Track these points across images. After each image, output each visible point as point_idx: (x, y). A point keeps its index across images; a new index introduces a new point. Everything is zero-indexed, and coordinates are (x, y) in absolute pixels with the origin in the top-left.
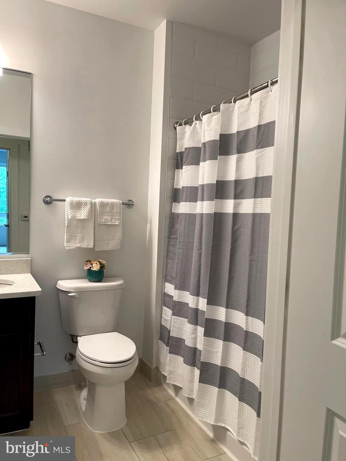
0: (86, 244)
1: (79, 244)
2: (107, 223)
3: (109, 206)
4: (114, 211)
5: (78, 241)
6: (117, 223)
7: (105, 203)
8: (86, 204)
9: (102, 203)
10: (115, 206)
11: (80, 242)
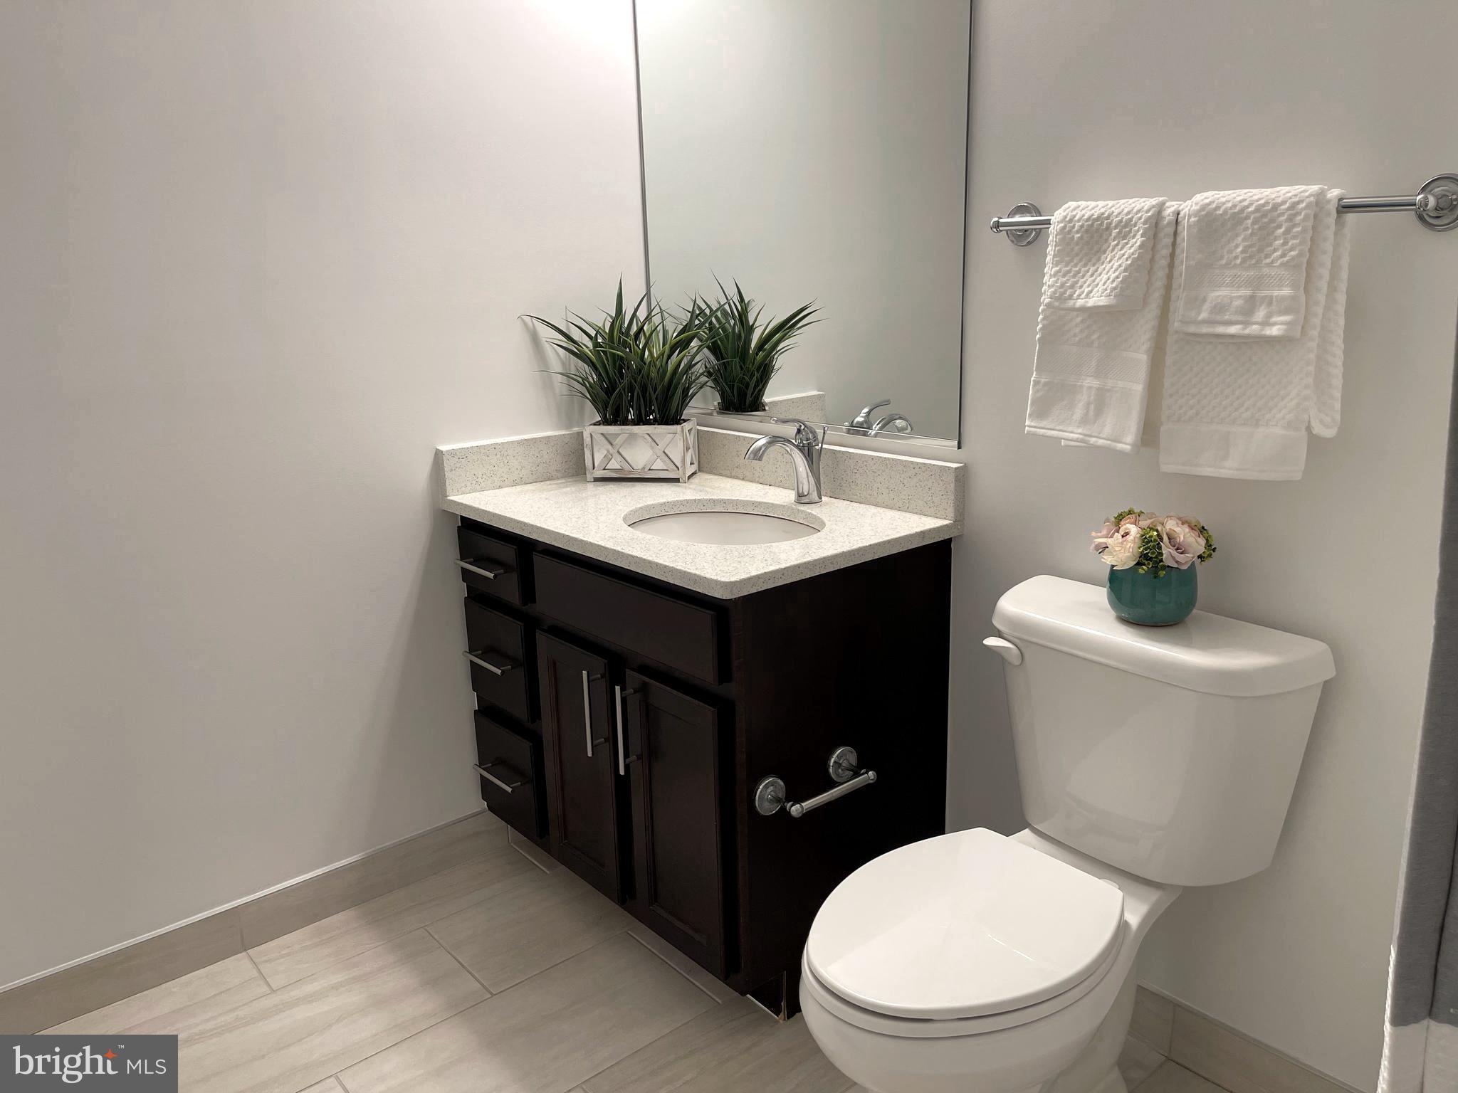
0: (1107, 431)
1: (1078, 427)
2: (1221, 330)
3: (1246, 229)
4: (1267, 256)
5: (1078, 413)
6: (1275, 331)
7: (1225, 212)
8: (1125, 228)
9: (1207, 215)
10: (1279, 227)
11: (1084, 421)
